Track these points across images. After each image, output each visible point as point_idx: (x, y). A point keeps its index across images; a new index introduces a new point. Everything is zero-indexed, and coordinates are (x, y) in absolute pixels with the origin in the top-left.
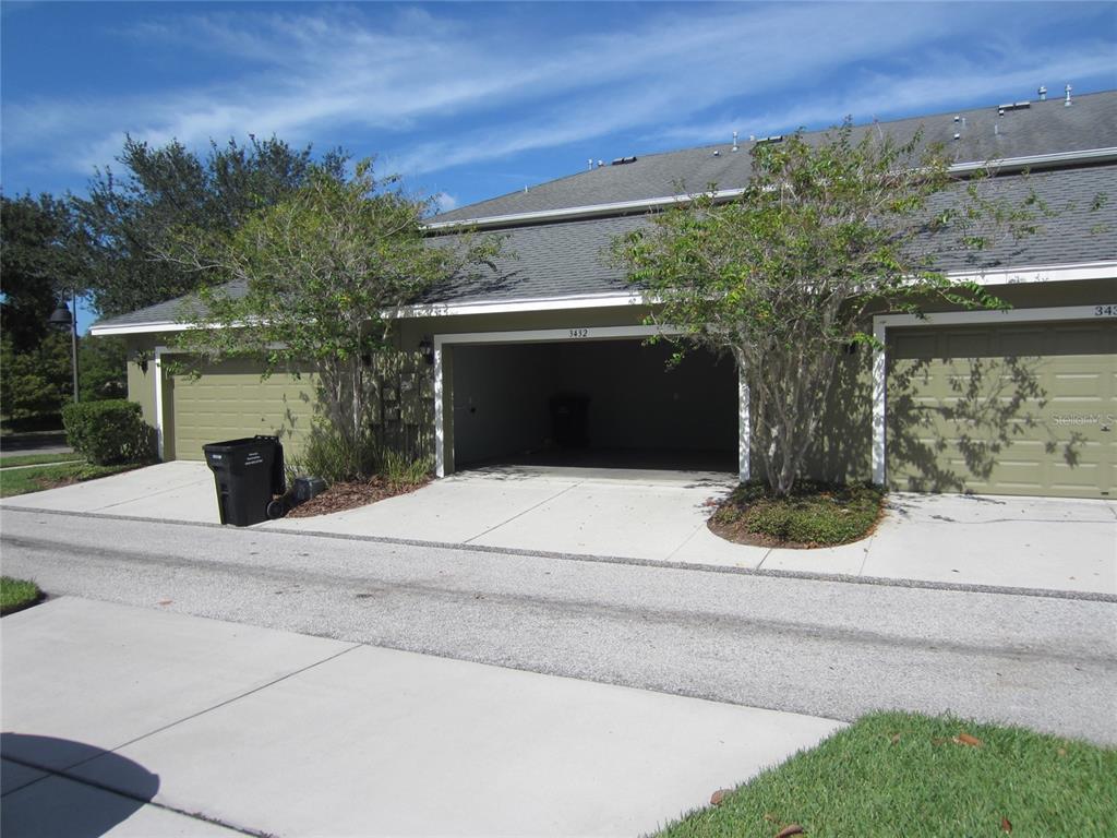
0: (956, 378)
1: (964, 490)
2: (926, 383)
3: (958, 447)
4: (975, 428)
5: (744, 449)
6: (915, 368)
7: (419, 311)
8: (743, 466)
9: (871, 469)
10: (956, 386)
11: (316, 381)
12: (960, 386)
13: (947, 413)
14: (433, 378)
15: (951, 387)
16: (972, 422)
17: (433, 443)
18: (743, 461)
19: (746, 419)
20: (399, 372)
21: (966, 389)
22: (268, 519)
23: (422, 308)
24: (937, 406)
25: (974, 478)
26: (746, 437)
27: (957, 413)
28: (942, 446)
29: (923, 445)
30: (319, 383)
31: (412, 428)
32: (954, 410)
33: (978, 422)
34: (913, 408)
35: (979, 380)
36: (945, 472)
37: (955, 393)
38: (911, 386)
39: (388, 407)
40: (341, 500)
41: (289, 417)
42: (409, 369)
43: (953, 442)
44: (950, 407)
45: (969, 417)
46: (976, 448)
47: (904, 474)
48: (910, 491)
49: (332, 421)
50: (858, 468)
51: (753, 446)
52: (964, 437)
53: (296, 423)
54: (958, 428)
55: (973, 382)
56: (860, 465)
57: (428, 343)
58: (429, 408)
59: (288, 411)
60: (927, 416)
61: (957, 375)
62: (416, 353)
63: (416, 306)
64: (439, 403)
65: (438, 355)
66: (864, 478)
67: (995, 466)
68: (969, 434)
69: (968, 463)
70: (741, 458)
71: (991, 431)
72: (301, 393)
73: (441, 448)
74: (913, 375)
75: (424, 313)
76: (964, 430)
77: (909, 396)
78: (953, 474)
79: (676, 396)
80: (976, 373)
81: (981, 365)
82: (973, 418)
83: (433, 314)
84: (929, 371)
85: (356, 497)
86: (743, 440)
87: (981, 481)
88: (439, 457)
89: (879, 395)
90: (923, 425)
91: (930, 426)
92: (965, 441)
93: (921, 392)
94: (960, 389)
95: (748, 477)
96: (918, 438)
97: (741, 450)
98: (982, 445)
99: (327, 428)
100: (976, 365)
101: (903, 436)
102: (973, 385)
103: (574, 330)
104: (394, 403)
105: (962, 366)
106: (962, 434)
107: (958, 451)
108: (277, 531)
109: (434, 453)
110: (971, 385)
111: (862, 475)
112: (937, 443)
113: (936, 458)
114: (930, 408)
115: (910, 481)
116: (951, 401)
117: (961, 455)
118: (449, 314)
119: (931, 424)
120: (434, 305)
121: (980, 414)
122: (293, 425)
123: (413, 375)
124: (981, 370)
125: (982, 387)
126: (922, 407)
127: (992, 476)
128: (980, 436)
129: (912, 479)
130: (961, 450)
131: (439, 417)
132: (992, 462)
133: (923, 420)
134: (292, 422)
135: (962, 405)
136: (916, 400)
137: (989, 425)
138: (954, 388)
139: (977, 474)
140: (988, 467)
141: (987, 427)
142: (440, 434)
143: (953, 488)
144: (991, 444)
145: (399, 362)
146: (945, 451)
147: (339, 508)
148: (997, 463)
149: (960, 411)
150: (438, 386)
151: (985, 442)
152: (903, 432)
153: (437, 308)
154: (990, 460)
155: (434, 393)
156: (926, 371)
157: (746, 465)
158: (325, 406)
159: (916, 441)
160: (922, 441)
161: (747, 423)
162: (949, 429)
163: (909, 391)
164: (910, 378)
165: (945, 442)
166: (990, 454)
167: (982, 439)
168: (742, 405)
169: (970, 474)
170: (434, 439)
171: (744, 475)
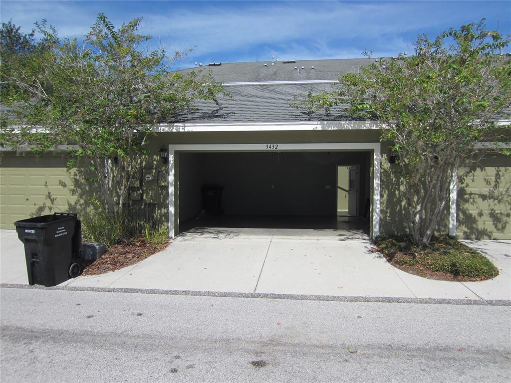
0: (487, 177)
1: (492, 238)
2: (473, 181)
3: (489, 215)
4: (498, 205)
5: (376, 217)
6: (468, 173)
7: (164, 128)
8: (375, 228)
9: (449, 228)
10: (488, 182)
11: (73, 173)
12: (490, 182)
13: (484, 197)
14: (168, 173)
15: (486, 182)
16: (496, 201)
17: (167, 215)
18: (376, 224)
19: (378, 200)
20: (141, 168)
21: (493, 184)
22: (70, 278)
23: (166, 126)
24: (479, 193)
25: (497, 232)
26: (378, 211)
27: (489, 197)
28: (481, 215)
29: (471, 215)
30: (75, 175)
31: (152, 206)
32: (488, 196)
33: (499, 202)
34: (467, 194)
35: (499, 178)
36: (483, 229)
37: (488, 186)
38: (465, 182)
39: (133, 191)
40: (122, 258)
41: (50, 198)
42: (149, 167)
43: (486, 212)
44: (485, 193)
45: (495, 199)
46: (499, 215)
47: (461, 230)
48: (464, 239)
49: (85, 200)
50: (441, 228)
51: (381, 216)
52: (492, 210)
53: (55, 201)
54: (489, 206)
55: (496, 179)
56: (442, 226)
57: (164, 150)
58: (165, 192)
59: (49, 193)
60: (473, 198)
61: (488, 176)
62: (155, 156)
63: (162, 125)
64: (171, 190)
65: (171, 158)
66: (445, 233)
67: (507, 224)
68: (495, 208)
69: (494, 224)
70: (374, 223)
71: (506, 206)
72: (60, 181)
73: (172, 219)
74: (466, 176)
75: (167, 129)
76: (492, 206)
77: (464, 188)
78: (487, 230)
79: (273, 187)
80: (498, 176)
81: (500, 171)
82: (497, 199)
83: (174, 130)
84: (475, 174)
85: (130, 256)
86: (376, 213)
87: (500, 233)
88: (171, 225)
89: (454, 187)
90: (471, 203)
91: (475, 204)
92: (493, 212)
93: (470, 185)
94: (490, 184)
95: (378, 234)
96: (468, 210)
97: (374, 218)
98: (501, 213)
99: (81, 205)
100: (497, 170)
101: (461, 210)
102: (496, 181)
103: (269, 145)
104: (138, 189)
105: (491, 171)
106: (491, 208)
107: (489, 217)
108: (87, 289)
109: (167, 222)
110: (495, 182)
111: (444, 231)
112: (479, 213)
113: (478, 221)
114: (475, 194)
115: (464, 234)
116: (485, 191)
117: (490, 219)
118: (186, 131)
119: (475, 203)
120: (175, 124)
121: (500, 197)
122: (52, 203)
123: (154, 171)
124: (500, 173)
125: (501, 182)
126: (471, 194)
127: (506, 230)
128: (500, 208)
129: (465, 233)
130: (490, 217)
131: (172, 199)
132: (506, 223)
133: (471, 200)
134: (52, 201)
135: (491, 192)
136: (468, 190)
137: (505, 203)
138: (487, 184)
139: (498, 230)
140: (504, 225)
141: (504, 204)
142: (172, 209)
143: (486, 237)
144: (506, 213)
145: (141, 162)
146: (482, 217)
147: (123, 265)
148: (508, 223)
149: (491, 196)
150: (171, 178)
151: (503, 212)
152: (461, 207)
153: (177, 126)
154: (505, 221)
155: (168, 183)
156: (473, 174)
157: (378, 226)
158: (79, 191)
159: (467, 212)
160: (471, 212)
161: (378, 202)
162: (485, 206)
163: (464, 185)
164: (465, 177)
165: (483, 213)
166: (505, 219)
167: (501, 210)
168: (376, 192)
169: (495, 230)
170: (168, 212)
171: (376, 232)
